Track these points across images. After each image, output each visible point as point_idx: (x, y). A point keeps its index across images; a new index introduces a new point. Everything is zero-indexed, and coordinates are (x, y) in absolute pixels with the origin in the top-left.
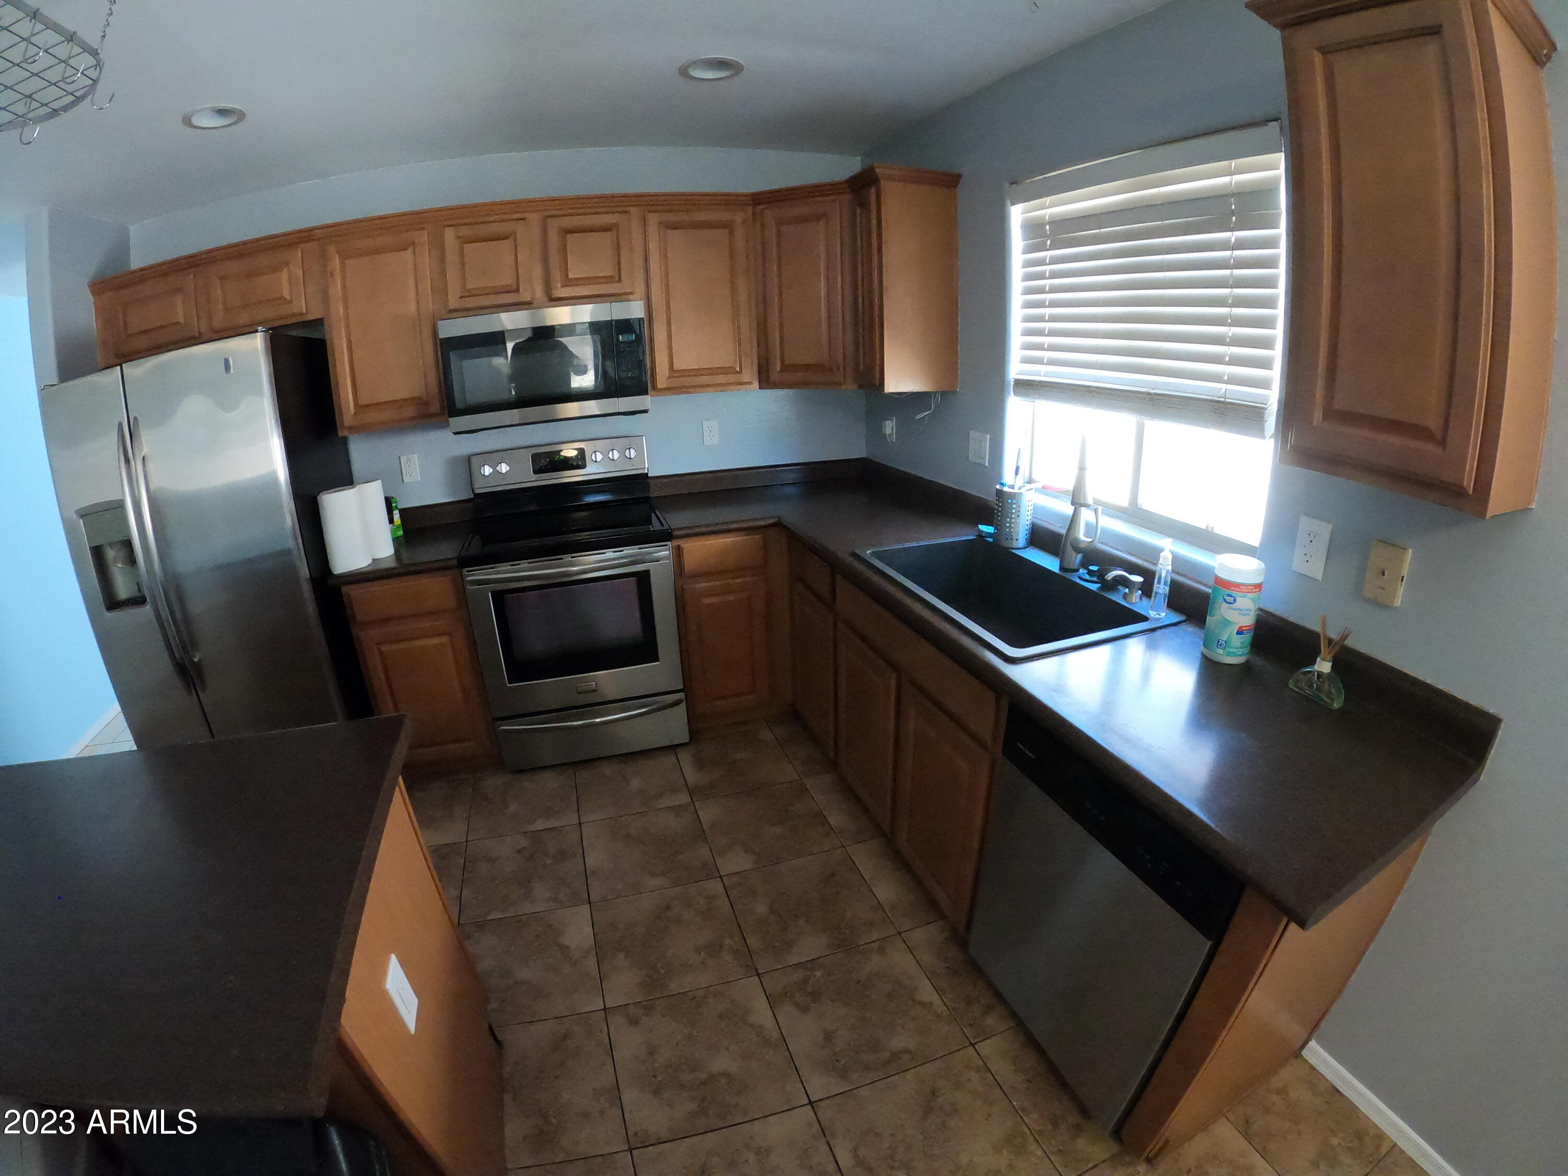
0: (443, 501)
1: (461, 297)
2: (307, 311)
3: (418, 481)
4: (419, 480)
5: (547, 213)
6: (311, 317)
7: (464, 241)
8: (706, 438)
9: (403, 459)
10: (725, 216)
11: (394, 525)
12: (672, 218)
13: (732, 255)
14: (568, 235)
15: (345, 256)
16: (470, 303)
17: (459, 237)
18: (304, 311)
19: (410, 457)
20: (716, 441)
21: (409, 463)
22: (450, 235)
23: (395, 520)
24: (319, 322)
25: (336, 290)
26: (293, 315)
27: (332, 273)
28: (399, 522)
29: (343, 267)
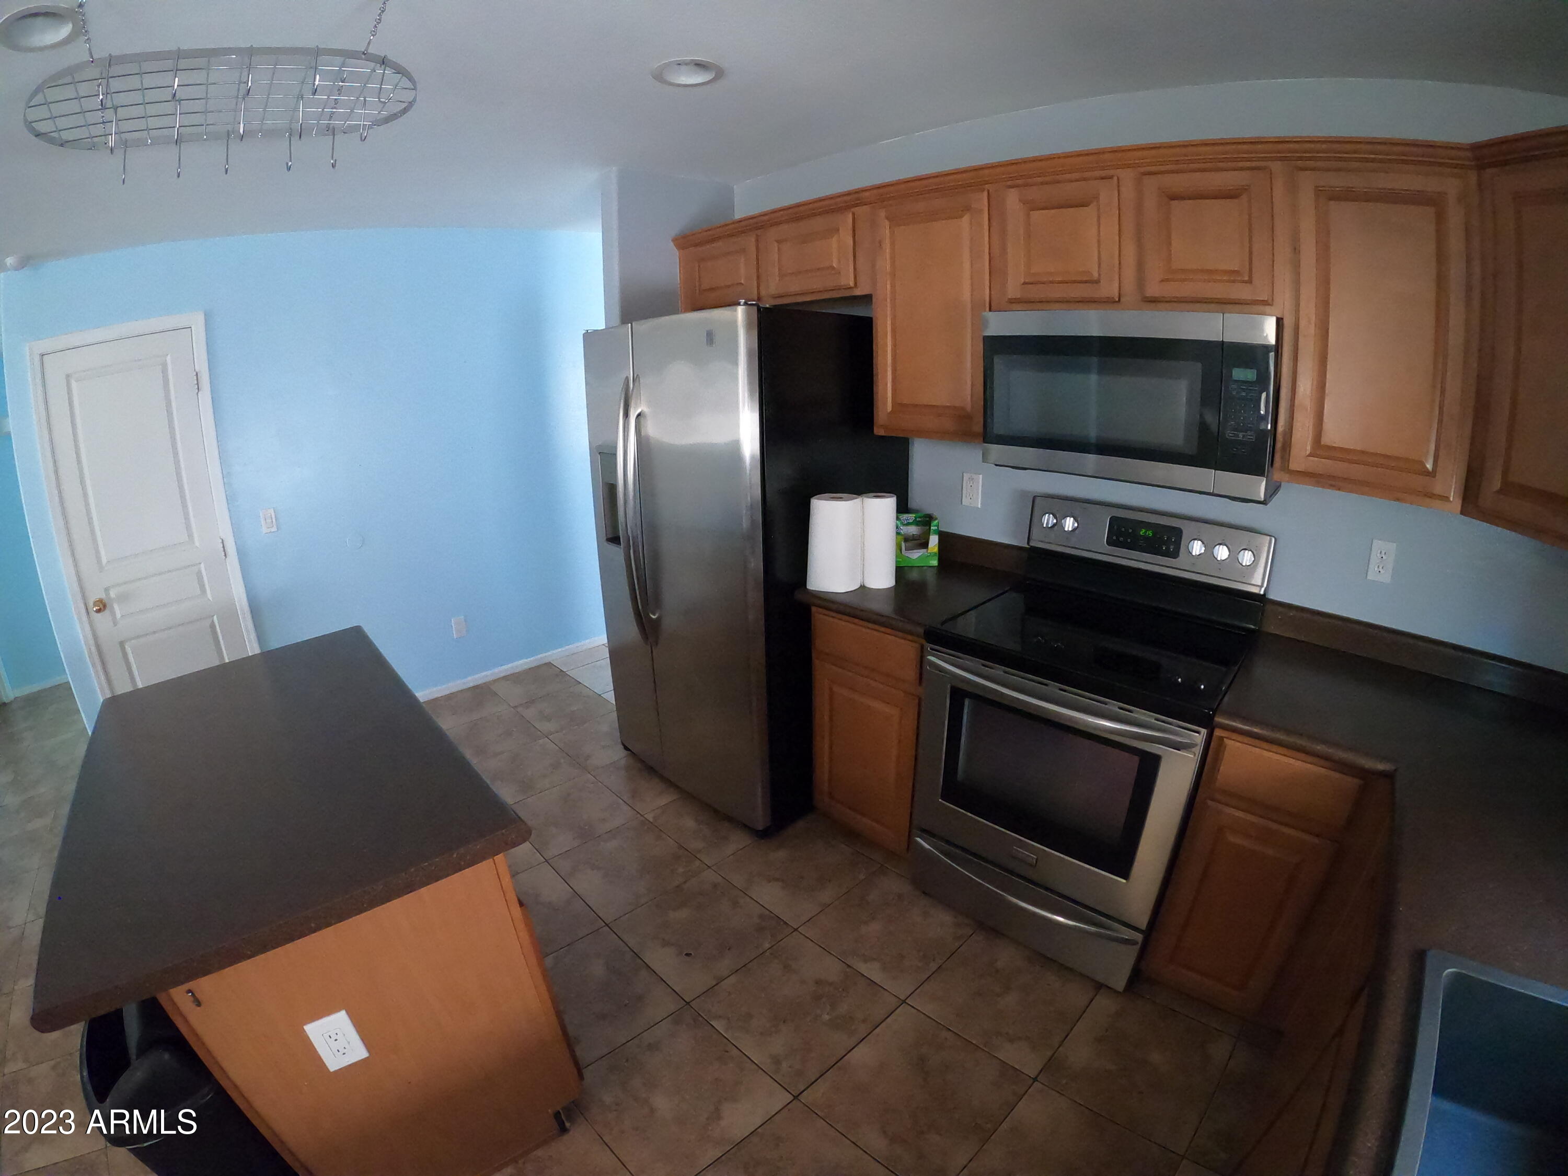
0: (999, 541)
1: (1025, 283)
2: (856, 284)
3: (978, 508)
4: (979, 506)
5: (1142, 170)
6: (858, 292)
7: (1032, 206)
8: (1373, 568)
9: (966, 476)
10: (1429, 184)
11: (927, 551)
12: (1338, 181)
13: (1441, 257)
14: (1175, 203)
15: (894, 221)
16: (1036, 292)
17: (1024, 202)
18: (852, 284)
19: (974, 476)
20: (1385, 577)
21: (972, 482)
22: (1012, 199)
23: (930, 545)
24: (867, 299)
25: (884, 263)
26: (839, 288)
27: (880, 242)
28: (936, 550)
29: (892, 233)
